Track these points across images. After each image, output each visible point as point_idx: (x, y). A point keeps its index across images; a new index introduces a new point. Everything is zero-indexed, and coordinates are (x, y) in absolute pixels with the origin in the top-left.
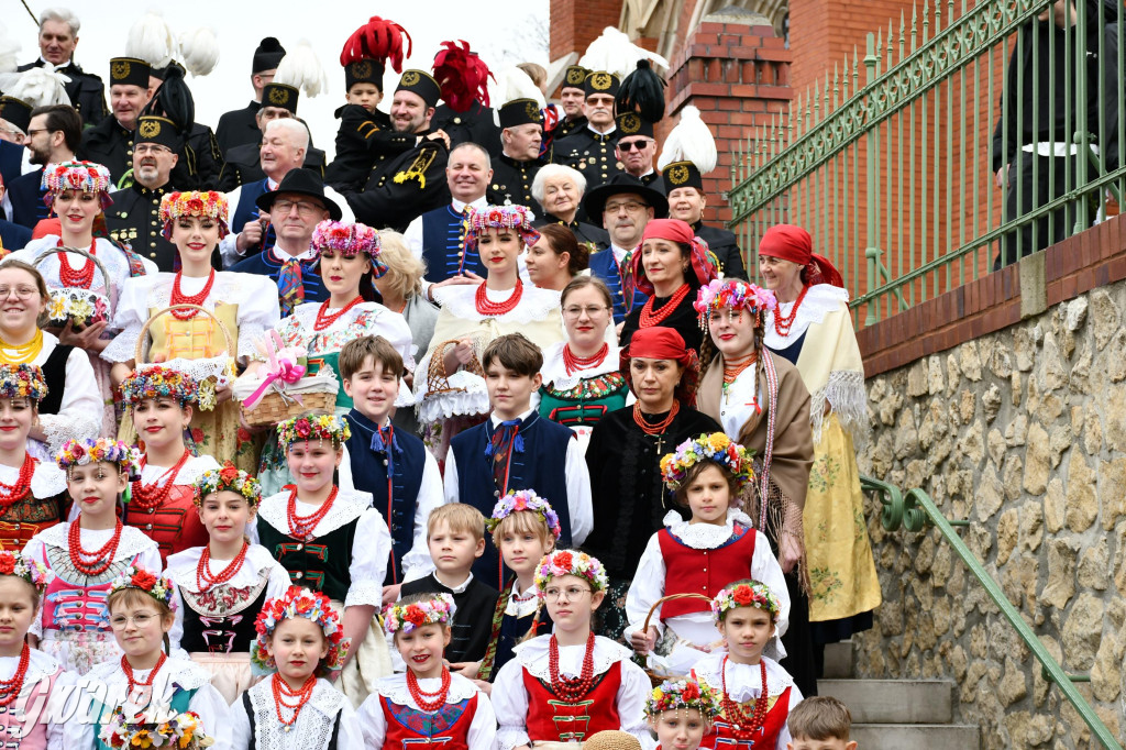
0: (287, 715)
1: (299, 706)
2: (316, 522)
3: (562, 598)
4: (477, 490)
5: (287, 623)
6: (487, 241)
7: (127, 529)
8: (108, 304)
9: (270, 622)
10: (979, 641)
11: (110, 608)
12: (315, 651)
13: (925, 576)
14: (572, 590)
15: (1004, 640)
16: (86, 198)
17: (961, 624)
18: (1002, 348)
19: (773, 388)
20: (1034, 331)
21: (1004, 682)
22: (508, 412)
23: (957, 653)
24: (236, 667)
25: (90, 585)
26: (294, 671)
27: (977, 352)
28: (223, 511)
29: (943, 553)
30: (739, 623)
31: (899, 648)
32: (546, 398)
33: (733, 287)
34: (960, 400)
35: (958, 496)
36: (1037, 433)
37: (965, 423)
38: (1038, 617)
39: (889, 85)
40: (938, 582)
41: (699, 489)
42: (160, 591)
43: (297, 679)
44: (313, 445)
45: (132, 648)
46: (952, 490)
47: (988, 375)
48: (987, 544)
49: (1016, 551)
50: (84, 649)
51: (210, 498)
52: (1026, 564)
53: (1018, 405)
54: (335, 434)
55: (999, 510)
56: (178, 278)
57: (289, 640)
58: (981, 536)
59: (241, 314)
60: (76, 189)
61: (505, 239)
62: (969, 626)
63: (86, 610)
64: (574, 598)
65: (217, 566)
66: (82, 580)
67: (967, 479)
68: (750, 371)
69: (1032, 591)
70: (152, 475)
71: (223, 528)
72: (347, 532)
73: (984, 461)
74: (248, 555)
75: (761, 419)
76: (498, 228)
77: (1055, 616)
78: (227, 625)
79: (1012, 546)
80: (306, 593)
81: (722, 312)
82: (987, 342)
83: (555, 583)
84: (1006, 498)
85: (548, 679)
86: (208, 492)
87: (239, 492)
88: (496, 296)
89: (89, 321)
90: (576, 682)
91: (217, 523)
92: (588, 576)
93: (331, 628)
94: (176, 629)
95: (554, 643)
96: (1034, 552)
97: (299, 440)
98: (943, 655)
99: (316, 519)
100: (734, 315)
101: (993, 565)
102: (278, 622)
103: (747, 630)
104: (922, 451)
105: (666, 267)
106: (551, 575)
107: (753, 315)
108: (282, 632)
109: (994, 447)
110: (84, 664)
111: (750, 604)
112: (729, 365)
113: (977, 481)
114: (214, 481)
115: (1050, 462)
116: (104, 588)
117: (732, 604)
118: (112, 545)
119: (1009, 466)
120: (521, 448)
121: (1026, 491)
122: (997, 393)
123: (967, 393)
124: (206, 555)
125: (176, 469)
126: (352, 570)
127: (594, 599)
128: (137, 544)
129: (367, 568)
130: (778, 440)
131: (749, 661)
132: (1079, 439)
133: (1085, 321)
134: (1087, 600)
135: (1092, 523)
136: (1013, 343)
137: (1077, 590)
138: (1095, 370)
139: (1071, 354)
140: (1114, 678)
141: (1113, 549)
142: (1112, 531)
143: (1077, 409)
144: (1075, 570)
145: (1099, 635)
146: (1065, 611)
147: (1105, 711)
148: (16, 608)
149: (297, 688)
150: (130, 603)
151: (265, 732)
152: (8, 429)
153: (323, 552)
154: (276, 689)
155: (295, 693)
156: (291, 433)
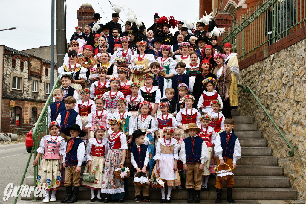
0: (143, 120)
1: (145, 119)
2: (150, 91)
3: (188, 102)
4: (175, 85)
5: (143, 106)
6: (183, 48)
7: (118, 92)
8: (128, 59)
9: (140, 106)
10: (257, 110)
11: (117, 104)
12: (147, 110)
13: (250, 100)
14: (190, 101)
15: (261, 110)
16: (126, 42)
17: (255, 108)
18: (261, 63)
19: (225, 70)
20: (266, 60)
21: (261, 117)
22: (180, 74)
23: (254, 112)
24: (136, 113)
25: (113, 100)
26: (144, 113)
27: (258, 64)
28: (135, 90)
29: (252, 97)
30: (214, 106)
31: (246, 112)
32: (188, 71)
33: (219, 54)
34: (255, 72)
35: (255, 87)
36: (267, 77)
37: (256, 75)
38: (266, 106)
39: (245, 22)
40: (251, 101)
41: (208, 86)
42: (125, 101)
43: (145, 115)
44: (149, 78)
45: (120, 110)
46: (254, 86)
47: (259, 68)
48: (259, 95)
49: (263, 96)
50: (113, 110)
51: (133, 88)
52: (265, 98)
53: (264, 72)
54: (152, 77)
55: (261, 89)
56: (139, 55)
58: (258, 93)
59: (149, 60)
61: (186, 47)
62: (256, 108)
63: (113, 104)
64: (190, 102)
65: (133, 98)
66: (112, 100)
67: (256, 84)
68: (222, 67)
69: (265, 102)
70: (122, 84)
71: (135, 92)
72: (155, 92)
73: (259, 81)
74: (138, 96)
75: (223, 75)
76: (185, 46)
77: (269, 106)
78: (135, 107)
79: (263, 95)
80: (146, 101)
81: (217, 58)
82: (259, 62)
83: (187, 100)
84: (262, 87)
85: (185, 115)
86: (132, 86)
87: (137, 87)
88: (184, 56)
89: (125, 62)
90: (190, 115)
91: (134, 91)
92: (192, 99)
93: (150, 107)
94: (127, 107)
95: (186, 109)
96: (266, 96)
97: (146, 78)
98: (252, 113)
99: (150, 90)
100: (219, 59)
101: (260, 98)
102: (142, 106)
103: (215, 107)
104: (249, 80)
105: (210, 53)
106: (186, 99)
107: (222, 59)
108: (142, 107)
109: (260, 79)
110: (112, 113)
111: (215, 103)
112: (219, 67)
113: (257, 85)
114: (133, 85)
115: (268, 81)
116: (115, 101)
117: (213, 103)
118: (116, 94)
119: (262, 82)
120: (182, 79)
121: (265, 86)
122: (261, 70)
123: (256, 71)
124: (132, 96)
125: (126, 83)
126: (156, 98)
127: (193, 102)
128: (120, 94)
129: (158, 98)
130: (226, 78)
131: (216, 112)
132: (273, 77)
133: (274, 58)
134: (274, 103)
135: (275, 91)
136: (263, 62)
137: (272, 102)
138: (275, 66)
139: (272, 63)
140: (278, 115)
141: (278, 95)
142: (278, 92)
143: (273, 72)
144: (272, 98)
145: (275, 109)
146: (270, 105)
147: (276, 121)
148: (101, 104)
149: (145, 116)
150: (120, 103)
151: (139, 123)
152: (102, 77)
153: (151, 95)
154: (142, 116)
155: (144, 117)
156: (145, 77)
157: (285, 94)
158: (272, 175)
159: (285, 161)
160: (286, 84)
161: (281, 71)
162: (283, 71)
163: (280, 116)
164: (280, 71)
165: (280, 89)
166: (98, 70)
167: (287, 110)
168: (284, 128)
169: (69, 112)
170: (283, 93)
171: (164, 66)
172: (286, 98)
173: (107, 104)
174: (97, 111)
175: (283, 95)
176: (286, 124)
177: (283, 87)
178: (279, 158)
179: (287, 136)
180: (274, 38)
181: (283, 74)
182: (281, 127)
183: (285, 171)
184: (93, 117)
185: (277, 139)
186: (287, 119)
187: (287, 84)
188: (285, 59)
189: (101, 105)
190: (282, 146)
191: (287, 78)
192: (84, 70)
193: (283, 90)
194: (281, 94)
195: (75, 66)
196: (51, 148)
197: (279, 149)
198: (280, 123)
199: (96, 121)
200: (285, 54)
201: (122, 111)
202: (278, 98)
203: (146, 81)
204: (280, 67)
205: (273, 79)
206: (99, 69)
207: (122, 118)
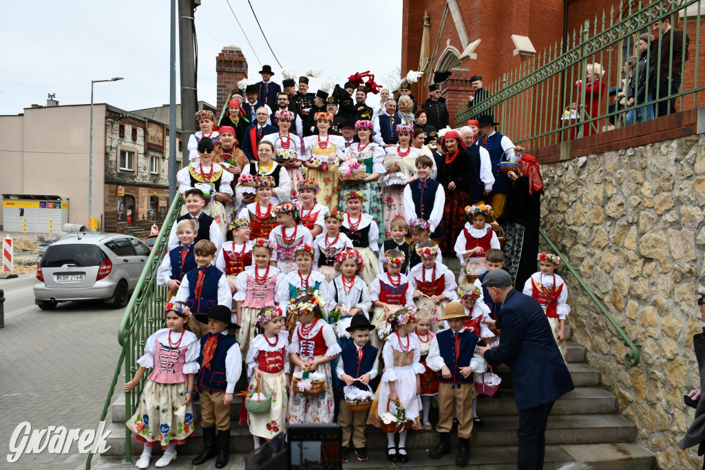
0: (347, 289)
1: (350, 288)
2: (357, 226)
5: (346, 260)
6: (401, 135)
7: (299, 226)
9: (341, 260)
11: (296, 257)
12: (354, 268)
16: (288, 121)
18: (551, 168)
20: (565, 165)
25: (290, 247)
26: (348, 275)
28: (332, 224)
36: (563, 195)
38: (560, 248)
39: (511, 88)
42: (312, 252)
43: (349, 277)
44: (355, 200)
45: (303, 269)
49: (553, 228)
51: (328, 220)
52: (557, 232)
53: (556, 185)
55: (547, 215)
56: (319, 137)
57: (347, 265)
59: (336, 147)
60: (286, 118)
63: (289, 255)
66: (286, 246)
69: (559, 240)
71: (332, 229)
72: (367, 229)
74: (340, 236)
76: (404, 132)
77: (567, 249)
78: (333, 258)
79: (552, 225)
82: (546, 166)
84: (550, 212)
85: (422, 281)
87: (337, 218)
88: (403, 150)
91: (330, 227)
93: (359, 261)
96: (560, 229)
97: (352, 198)
99: (357, 224)
101: (544, 230)
102: (344, 260)
108: (345, 263)
109: (547, 197)
114: (329, 215)
115: (568, 204)
116: (293, 248)
118: (295, 234)
119: (552, 203)
121: (558, 211)
122: (548, 181)
124: (327, 235)
129: (375, 240)
132: (580, 198)
133: (585, 164)
134: (580, 246)
135: (584, 225)
136: (556, 167)
137: (575, 243)
138: (588, 179)
139: (579, 173)
140: (588, 271)
141: (591, 234)
142: (591, 228)
143: (579, 190)
144: (575, 237)
145: (584, 258)
146: (570, 248)
147: (584, 280)
148: (264, 256)
149: (350, 280)
150: (303, 255)
151: (341, 295)
152: (265, 196)
153: (360, 235)
154: (344, 280)
155: (350, 282)
156: (349, 197)
157: (611, 237)
158: (579, 385)
159: (605, 361)
160: (616, 218)
161: (605, 192)
162: (609, 193)
163: (594, 275)
164: (602, 190)
165: (598, 225)
166: (259, 183)
167: (616, 268)
168: (607, 299)
169: (204, 273)
170: (606, 233)
171: (364, 158)
172: (614, 243)
173: (278, 254)
174: (256, 268)
175: (606, 238)
176: (611, 293)
177: (609, 223)
178: (589, 349)
179: (613, 315)
180: (580, 125)
181: (609, 198)
182: (599, 295)
183: (604, 377)
184: (248, 281)
185: (586, 314)
186: (614, 284)
187: (618, 219)
188: (615, 170)
189: (265, 259)
190: (599, 330)
191: (619, 208)
192: (228, 177)
193: (608, 229)
194: (601, 234)
195: (212, 170)
196: (168, 360)
197: (589, 333)
198: (594, 287)
199: (253, 290)
200: (616, 160)
201: (305, 272)
202: (592, 241)
203: (349, 205)
204: (600, 183)
205: (581, 202)
206: (261, 182)
207: (304, 285)
